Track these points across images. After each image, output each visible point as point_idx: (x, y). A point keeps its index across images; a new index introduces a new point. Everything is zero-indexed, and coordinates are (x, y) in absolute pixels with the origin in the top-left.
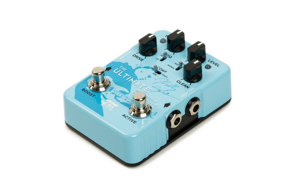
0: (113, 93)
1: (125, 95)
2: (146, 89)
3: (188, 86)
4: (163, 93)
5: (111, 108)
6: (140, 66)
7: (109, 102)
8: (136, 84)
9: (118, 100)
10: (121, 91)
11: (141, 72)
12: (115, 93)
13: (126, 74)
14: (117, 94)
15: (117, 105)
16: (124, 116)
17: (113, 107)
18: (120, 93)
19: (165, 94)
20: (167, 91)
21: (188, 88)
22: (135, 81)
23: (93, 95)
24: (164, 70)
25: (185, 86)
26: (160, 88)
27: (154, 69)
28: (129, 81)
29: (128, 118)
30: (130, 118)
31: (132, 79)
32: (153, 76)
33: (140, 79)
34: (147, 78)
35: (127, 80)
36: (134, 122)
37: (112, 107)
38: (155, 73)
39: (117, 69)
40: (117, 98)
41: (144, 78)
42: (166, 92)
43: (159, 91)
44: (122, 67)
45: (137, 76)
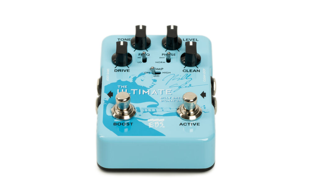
0: (144, 112)
1: (157, 107)
2: (167, 92)
3: (197, 70)
4: (186, 87)
5: (161, 125)
6: (134, 76)
7: (153, 121)
8: (153, 93)
9: (158, 115)
10: (149, 106)
11: (142, 80)
12: (146, 110)
13: (131, 90)
14: (150, 110)
15: (163, 120)
16: (181, 124)
17: (162, 123)
18: (151, 108)
19: (188, 87)
20: (186, 83)
21: (199, 71)
22: (149, 91)
23: (130, 124)
24: (159, 69)
25: (194, 71)
26: (177, 84)
27: (149, 73)
28: (143, 94)
29: (188, 124)
30: (189, 123)
31: (144, 91)
32: (156, 78)
33: (150, 87)
34: (155, 83)
35: (140, 94)
36: (197, 124)
37: (160, 123)
38: (155, 75)
39: (118, 90)
40: (153, 114)
41: (153, 84)
42: (188, 85)
43: (180, 87)
44: (119, 86)
45: (144, 86)
